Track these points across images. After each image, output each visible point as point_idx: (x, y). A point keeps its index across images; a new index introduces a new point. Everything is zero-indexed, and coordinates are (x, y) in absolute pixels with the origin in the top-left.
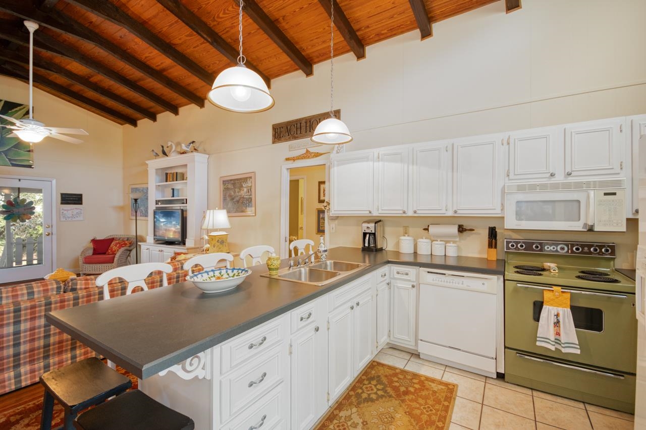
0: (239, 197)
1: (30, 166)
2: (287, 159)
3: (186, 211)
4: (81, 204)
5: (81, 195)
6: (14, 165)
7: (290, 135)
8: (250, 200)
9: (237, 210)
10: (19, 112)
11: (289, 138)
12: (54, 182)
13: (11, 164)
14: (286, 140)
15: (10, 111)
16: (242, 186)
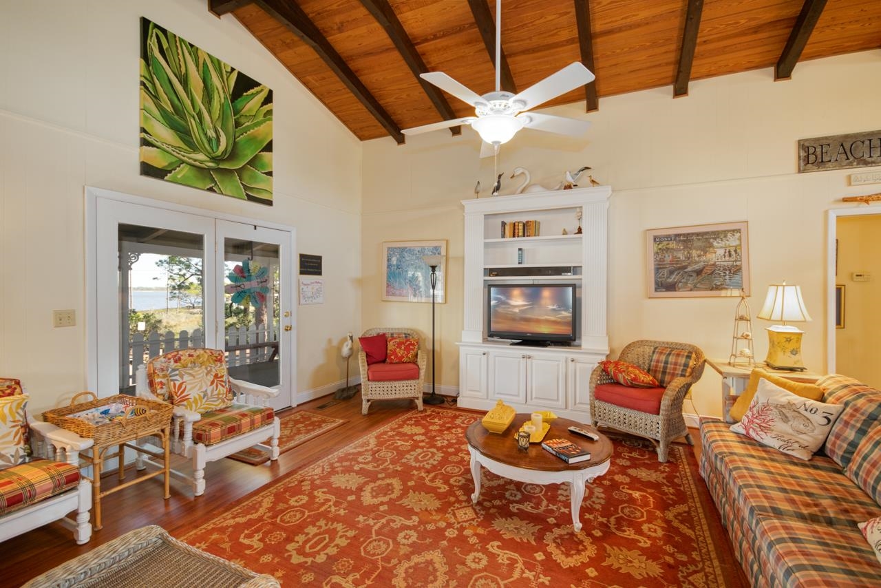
0: (702, 263)
1: (269, 203)
2: (845, 200)
3: (580, 287)
4: (320, 273)
5: (320, 258)
6: (251, 198)
7: (851, 159)
8: (736, 270)
9: (695, 286)
10: (256, 98)
11: (851, 164)
12: (294, 233)
13: (247, 195)
14: (841, 167)
15: (245, 94)
16: (711, 246)
